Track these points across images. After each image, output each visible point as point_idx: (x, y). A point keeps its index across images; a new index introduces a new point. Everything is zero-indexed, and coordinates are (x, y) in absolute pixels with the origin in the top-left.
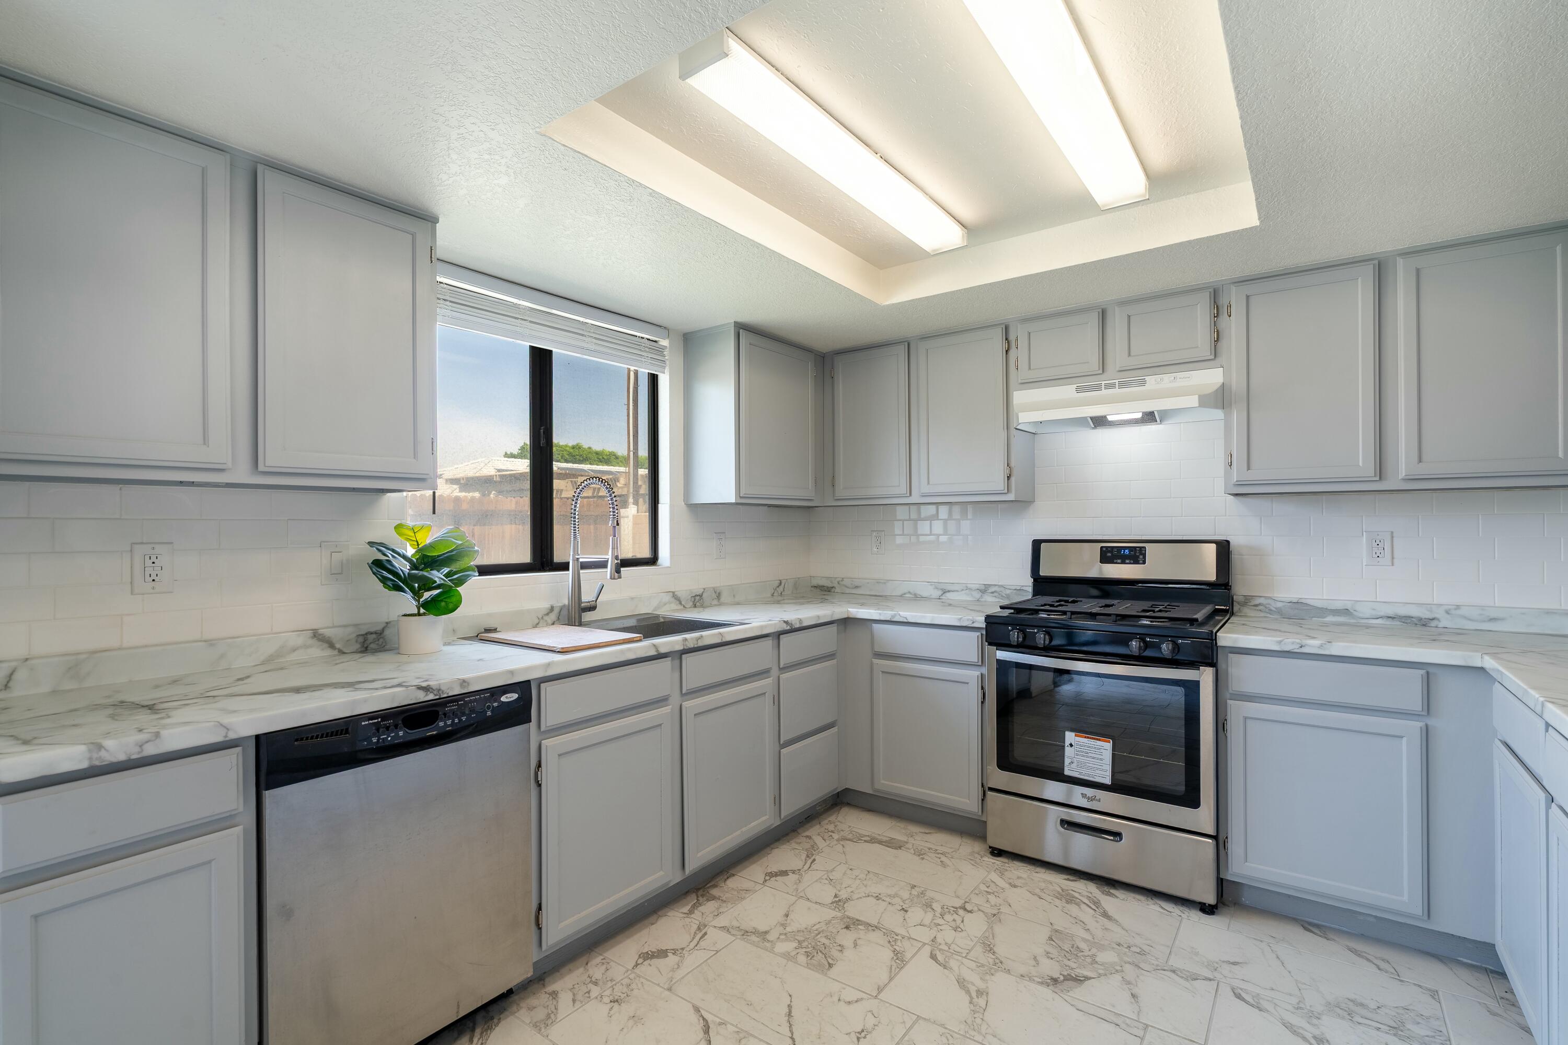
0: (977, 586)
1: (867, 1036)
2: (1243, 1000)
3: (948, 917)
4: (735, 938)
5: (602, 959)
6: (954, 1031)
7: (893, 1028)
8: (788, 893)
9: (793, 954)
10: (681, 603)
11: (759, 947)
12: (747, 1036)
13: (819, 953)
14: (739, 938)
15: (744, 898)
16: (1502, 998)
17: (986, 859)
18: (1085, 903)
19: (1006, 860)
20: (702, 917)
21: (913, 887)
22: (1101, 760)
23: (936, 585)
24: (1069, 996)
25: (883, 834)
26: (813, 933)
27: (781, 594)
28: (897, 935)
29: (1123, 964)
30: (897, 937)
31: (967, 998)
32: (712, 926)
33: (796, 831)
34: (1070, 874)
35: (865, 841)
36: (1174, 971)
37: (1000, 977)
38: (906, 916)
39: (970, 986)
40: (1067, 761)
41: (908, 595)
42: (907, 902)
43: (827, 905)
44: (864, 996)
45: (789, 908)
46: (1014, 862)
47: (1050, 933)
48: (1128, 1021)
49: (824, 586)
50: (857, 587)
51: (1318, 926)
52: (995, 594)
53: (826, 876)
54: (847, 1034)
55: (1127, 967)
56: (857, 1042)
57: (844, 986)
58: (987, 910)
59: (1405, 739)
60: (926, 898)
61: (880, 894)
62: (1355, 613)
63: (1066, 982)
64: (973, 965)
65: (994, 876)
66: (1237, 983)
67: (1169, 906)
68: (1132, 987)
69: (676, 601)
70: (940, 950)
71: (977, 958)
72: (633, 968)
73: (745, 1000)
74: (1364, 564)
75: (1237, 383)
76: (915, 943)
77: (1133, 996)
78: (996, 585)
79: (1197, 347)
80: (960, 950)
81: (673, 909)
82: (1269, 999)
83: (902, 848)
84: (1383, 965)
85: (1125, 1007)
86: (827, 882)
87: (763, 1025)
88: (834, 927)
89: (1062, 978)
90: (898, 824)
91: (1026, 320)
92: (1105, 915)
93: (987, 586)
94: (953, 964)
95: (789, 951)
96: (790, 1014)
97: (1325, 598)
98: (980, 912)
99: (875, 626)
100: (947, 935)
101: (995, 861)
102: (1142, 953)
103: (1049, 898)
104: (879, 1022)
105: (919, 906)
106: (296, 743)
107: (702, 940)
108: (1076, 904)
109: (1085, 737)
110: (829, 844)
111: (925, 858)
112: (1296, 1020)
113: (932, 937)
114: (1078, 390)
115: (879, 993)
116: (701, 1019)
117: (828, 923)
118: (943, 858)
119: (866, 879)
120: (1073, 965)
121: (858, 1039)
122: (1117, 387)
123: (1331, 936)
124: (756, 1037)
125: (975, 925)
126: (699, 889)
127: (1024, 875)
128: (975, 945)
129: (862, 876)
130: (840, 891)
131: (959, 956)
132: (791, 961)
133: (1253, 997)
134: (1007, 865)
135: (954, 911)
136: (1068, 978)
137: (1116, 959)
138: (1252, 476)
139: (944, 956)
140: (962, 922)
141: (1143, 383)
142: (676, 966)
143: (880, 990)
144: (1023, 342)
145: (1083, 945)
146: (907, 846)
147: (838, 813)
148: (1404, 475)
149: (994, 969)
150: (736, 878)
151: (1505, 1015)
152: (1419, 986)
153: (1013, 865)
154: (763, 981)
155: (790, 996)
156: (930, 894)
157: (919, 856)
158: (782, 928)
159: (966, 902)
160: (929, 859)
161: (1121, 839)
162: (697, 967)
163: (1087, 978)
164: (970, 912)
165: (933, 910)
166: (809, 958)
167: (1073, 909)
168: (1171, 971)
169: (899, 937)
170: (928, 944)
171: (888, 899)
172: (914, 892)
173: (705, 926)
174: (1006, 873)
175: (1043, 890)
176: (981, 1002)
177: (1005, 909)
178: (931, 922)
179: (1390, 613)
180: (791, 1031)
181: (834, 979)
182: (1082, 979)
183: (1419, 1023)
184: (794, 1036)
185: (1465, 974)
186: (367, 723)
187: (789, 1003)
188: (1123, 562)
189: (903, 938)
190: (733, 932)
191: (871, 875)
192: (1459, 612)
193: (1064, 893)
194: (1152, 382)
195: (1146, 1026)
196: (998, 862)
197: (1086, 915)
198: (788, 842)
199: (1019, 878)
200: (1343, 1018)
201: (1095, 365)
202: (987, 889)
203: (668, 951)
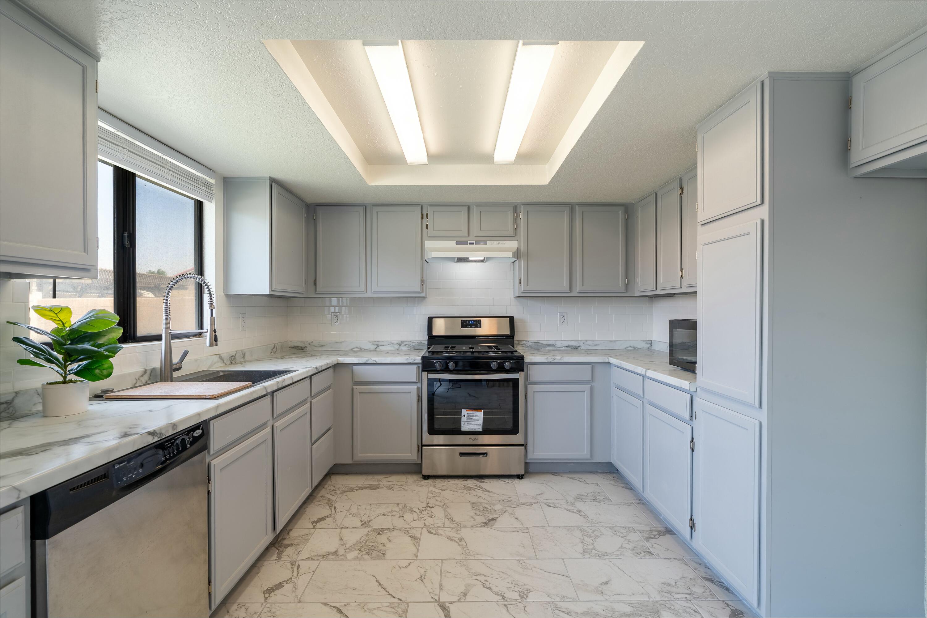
0: (397, 342)
1: (425, 578)
2: (550, 506)
3: (424, 513)
4: (319, 561)
5: (238, 605)
6: (460, 559)
7: (434, 569)
8: (333, 528)
9: (360, 556)
10: (224, 362)
11: (338, 560)
12: (365, 604)
13: (374, 551)
14: (322, 560)
15: (308, 540)
16: (613, 480)
17: (422, 482)
18: (476, 489)
19: (432, 480)
20: (290, 558)
21: (398, 504)
22: (478, 420)
23: (373, 342)
24: (495, 527)
25: (364, 484)
26: (363, 543)
27: (275, 352)
28: (406, 529)
29: (506, 508)
30: (407, 530)
31: (457, 544)
32: (299, 560)
33: (312, 495)
34: (463, 478)
35: (357, 490)
36: (524, 504)
37: (463, 530)
38: (405, 519)
39: (454, 538)
40: (462, 424)
41: (356, 349)
42: (400, 512)
43: (360, 527)
44: (411, 561)
45: (340, 535)
46: (437, 480)
47: (471, 505)
48: (520, 528)
49: (299, 347)
50: (322, 346)
51: (556, 473)
52: (407, 346)
53: (348, 513)
54: (415, 581)
55: (508, 508)
56: (422, 582)
57: (398, 561)
58: (439, 504)
59: (586, 392)
60: (408, 508)
61: (384, 513)
62: (556, 346)
63: (490, 522)
64: (449, 529)
65: (432, 489)
66: (546, 501)
67: (507, 480)
68: (513, 515)
69: (221, 360)
70: (431, 528)
71: (449, 526)
72: (265, 601)
73: (350, 588)
74: (558, 326)
75: (523, 248)
76: (417, 529)
77: (516, 518)
78: (407, 341)
79: (508, 230)
80: (439, 525)
81: (266, 560)
82: (558, 503)
83: (379, 488)
84: (581, 480)
85: (516, 524)
86: (351, 516)
87: (370, 595)
88: (372, 536)
89: (487, 521)
90: (368, 477)
91: (432, 205)
92: (487, 491)
93: (402, 342)
94: (441, 532)
95: (357, 556)
96: (380, 584)
97: (545, 340)
98: (436, 506)
99: (355, 367)
100: (429, 521)
101: (428, 482)
102: (509, 501)
103: (461, 491)
104: (426, 570)
105: (407, 512)
106: (71, 492)
107: (299, 570)
108: (473, 490)
109: (471, 411)
110: (338, 496)
111: (394, 489)
112: (570, 507)
113: (424, 524)
114: (457, 243)
115: (417, 557)
116: (332, 608)
117: (367, 535)
118: (403, 487)
119: (371, 508)
120: (489, 515)
121: (422, 580)
122: (475, 244)
123: (561, 475)
124: (370, 602)
125: (438, 512)
126: (275, 543)
127: (445, 484)
128: (444, 521)
129: (368, 507)
130: (362, 518)
131: (441, 528)
132: (361, 560)
133: (553, 504)
134: (434, 482)
135: (425, 509)
136: (490, 520)
137: (502, 507)
138: (528, 289)
139: (435, 530)
140: (432, 513)
141: (486, 243)
142: (294, 589)
143: (416, 555)
144: (430, 215)
145: (487, 506)
146: (381, 486)
147: (331, 480)
148: (578, 290)
149: (459, 527)
150: (293, 530)
151: (617, 485)
152: (593, 483)
153: (437, 481)
154: (354, 575)
155: (374, 576)
156: (408, 505)
157: (390, 489)
158: (343, 546)
159: (427, 504)
160: (396, 489)
161: (487, 455)
162: (308, 584)
163: (497, 518)
164: (432, 507)
165: (415, 512)
166: (370, 555)
167: (472, 492)
168: (523, 504)
169: (408, 529)
170: (423, 528)
171: (389, 514)
172: (401, 506)
173: (295, 562)
174: (436, 486)
175: (456, 488)
176: (463, 543)
177: (446, 501)
178: (418, 517)
179: (567, 345)
180: (387, 591)
181: (390, 560)
182: (495, 519)
183: (599, 495)
184: (390, 593)
185: (601, 475)
186: (118, 466)
187: (376, 580)
188: (471, 327)
189: (410, 529)
190: (316, 558)
191: (373, 506)
192: (587, 343)
193: (465, 487)
194: (490, 244)
195: (527, 528)
196: (429, 481)
197: (480, 493)
198: (312, 502)
199: (443, 486)
200: (580, 501)
201: (465, 233)
202: (433, 495)
203: (281, 583)
